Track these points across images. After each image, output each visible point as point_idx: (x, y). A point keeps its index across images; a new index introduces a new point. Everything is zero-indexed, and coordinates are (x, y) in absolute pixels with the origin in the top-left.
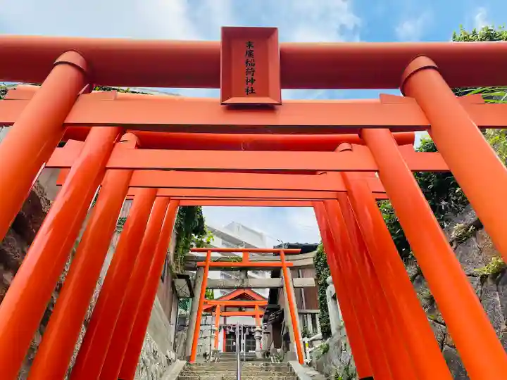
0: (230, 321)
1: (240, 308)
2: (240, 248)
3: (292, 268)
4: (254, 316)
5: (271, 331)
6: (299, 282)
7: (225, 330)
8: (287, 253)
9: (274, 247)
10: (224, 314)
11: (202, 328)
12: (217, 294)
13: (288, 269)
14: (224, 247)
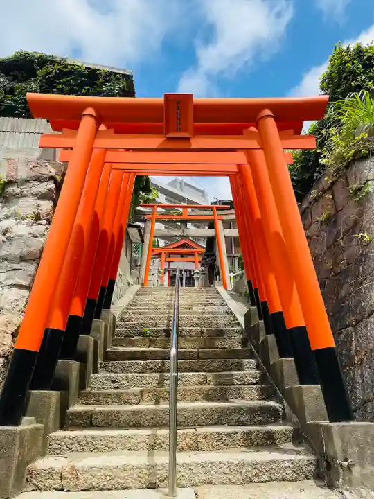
0: (173, 266)
1: (182, 255)
2: (183, 204)
3: (223, 221)
4: (194, 262)
5: (207, 272)
6: (229, 232)
7: (169, 273)
8: (218, 209)
9: (211, 204)
10: (168, 259)
11: (150, 267)
12: (162, 243)
13: (221, 222)
14: (167, 204)
